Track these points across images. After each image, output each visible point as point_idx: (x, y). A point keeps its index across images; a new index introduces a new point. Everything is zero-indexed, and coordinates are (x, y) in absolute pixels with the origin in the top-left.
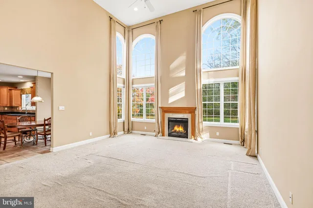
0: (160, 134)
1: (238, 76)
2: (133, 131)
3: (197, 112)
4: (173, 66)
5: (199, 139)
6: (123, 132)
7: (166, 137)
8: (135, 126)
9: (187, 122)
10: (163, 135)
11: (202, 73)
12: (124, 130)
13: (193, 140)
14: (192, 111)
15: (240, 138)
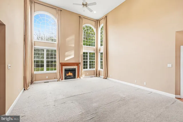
4: (68, 39)
5: (81, 77)
13: (78, 79)
14: (77, 64)
15: (95, 74)
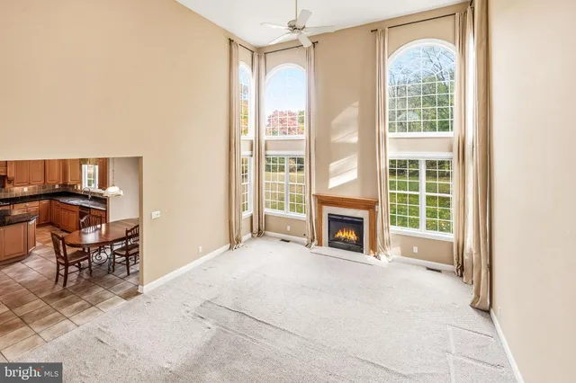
0: (316, 242)
1: (451, 151)
2: (267, 233)
3: (378, 208)
5: (383, 257)
6: (250, 234)
7: (326, 248)
8: (271, 223)
9: (362, 224)
10: (320, 244)
11: (387, 139)
12: (252, 230)
13: (370, 258)
14: (370, 206)
15: (455, 262)
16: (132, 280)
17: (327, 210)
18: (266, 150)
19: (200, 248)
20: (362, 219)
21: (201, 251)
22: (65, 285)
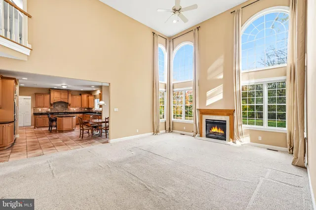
0: (198, 135)
1: (285, 75)
2: (174, 131)
3: (235, 114)
5: (238, 142)
6: (165, 131)
7: (204, 138)
9: (225, 124)
10: (201, 136)
11: (241, 74)
12: (166, 129)
14: (231, 113)
15: (288, 145)
16: (107, 139)
17: (205, 117)
18: (173, 88)
19: (137, 130)
20: (226, 121)
21: (137, 131)
22: (82, 138)
